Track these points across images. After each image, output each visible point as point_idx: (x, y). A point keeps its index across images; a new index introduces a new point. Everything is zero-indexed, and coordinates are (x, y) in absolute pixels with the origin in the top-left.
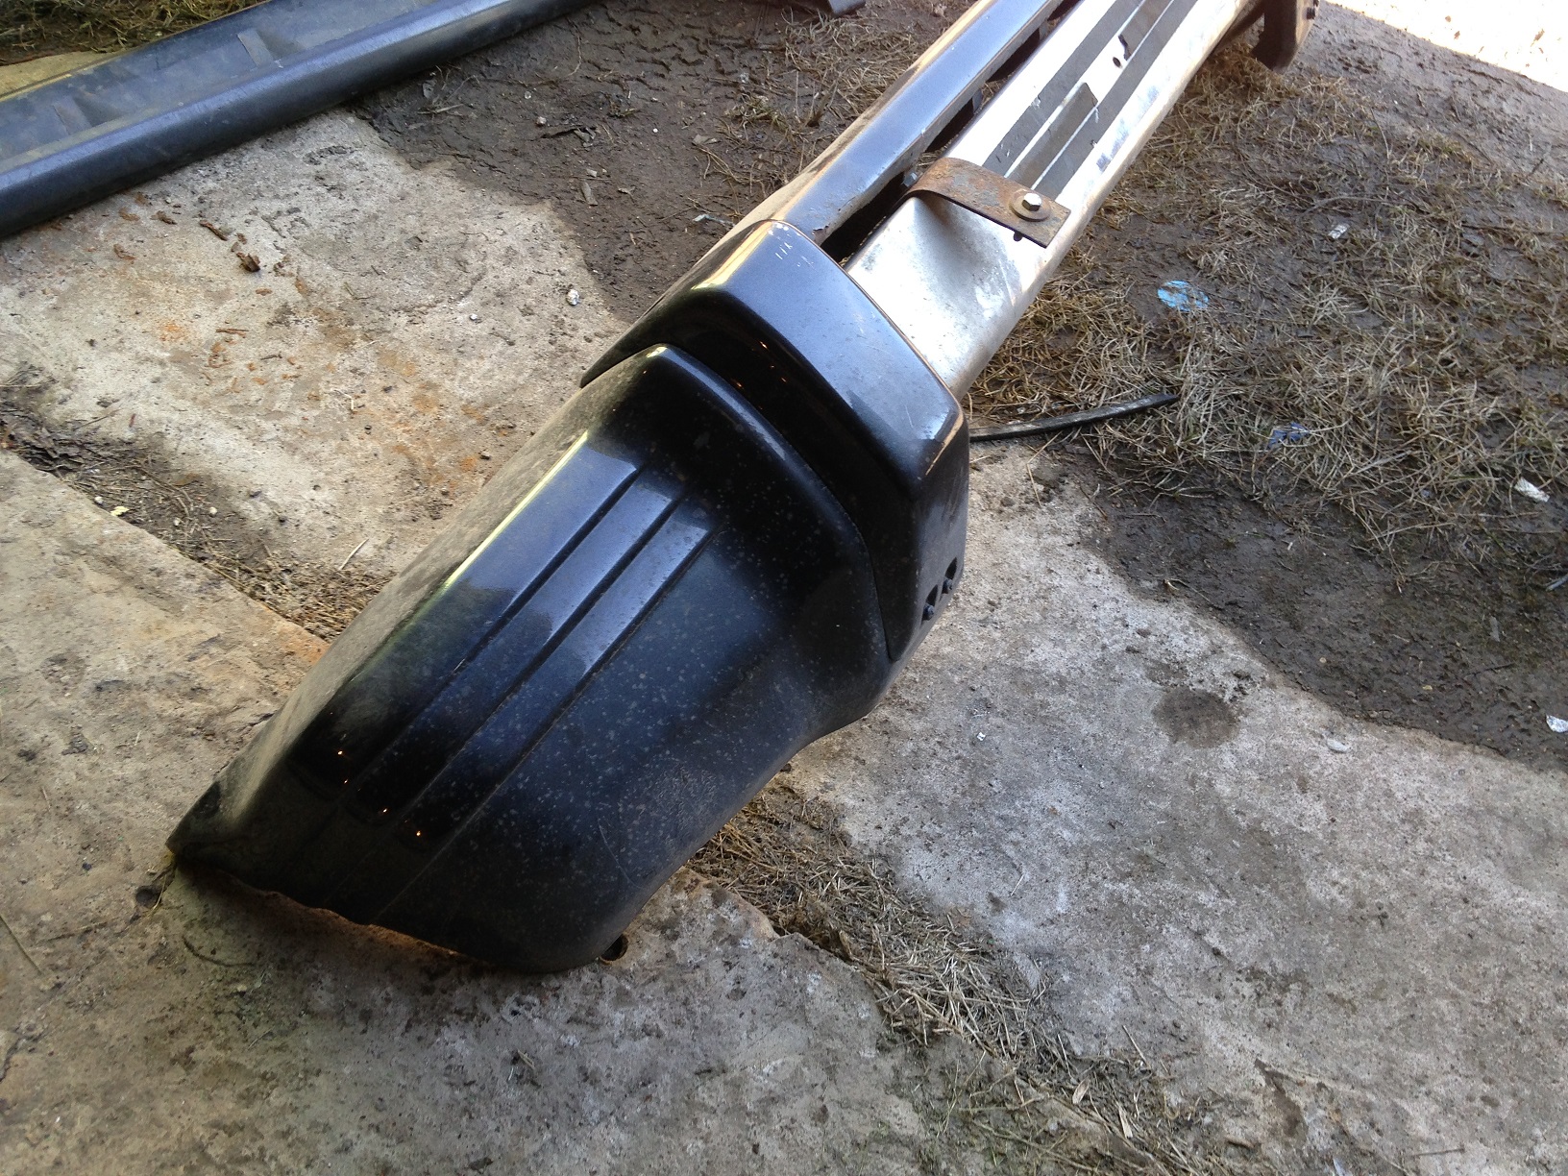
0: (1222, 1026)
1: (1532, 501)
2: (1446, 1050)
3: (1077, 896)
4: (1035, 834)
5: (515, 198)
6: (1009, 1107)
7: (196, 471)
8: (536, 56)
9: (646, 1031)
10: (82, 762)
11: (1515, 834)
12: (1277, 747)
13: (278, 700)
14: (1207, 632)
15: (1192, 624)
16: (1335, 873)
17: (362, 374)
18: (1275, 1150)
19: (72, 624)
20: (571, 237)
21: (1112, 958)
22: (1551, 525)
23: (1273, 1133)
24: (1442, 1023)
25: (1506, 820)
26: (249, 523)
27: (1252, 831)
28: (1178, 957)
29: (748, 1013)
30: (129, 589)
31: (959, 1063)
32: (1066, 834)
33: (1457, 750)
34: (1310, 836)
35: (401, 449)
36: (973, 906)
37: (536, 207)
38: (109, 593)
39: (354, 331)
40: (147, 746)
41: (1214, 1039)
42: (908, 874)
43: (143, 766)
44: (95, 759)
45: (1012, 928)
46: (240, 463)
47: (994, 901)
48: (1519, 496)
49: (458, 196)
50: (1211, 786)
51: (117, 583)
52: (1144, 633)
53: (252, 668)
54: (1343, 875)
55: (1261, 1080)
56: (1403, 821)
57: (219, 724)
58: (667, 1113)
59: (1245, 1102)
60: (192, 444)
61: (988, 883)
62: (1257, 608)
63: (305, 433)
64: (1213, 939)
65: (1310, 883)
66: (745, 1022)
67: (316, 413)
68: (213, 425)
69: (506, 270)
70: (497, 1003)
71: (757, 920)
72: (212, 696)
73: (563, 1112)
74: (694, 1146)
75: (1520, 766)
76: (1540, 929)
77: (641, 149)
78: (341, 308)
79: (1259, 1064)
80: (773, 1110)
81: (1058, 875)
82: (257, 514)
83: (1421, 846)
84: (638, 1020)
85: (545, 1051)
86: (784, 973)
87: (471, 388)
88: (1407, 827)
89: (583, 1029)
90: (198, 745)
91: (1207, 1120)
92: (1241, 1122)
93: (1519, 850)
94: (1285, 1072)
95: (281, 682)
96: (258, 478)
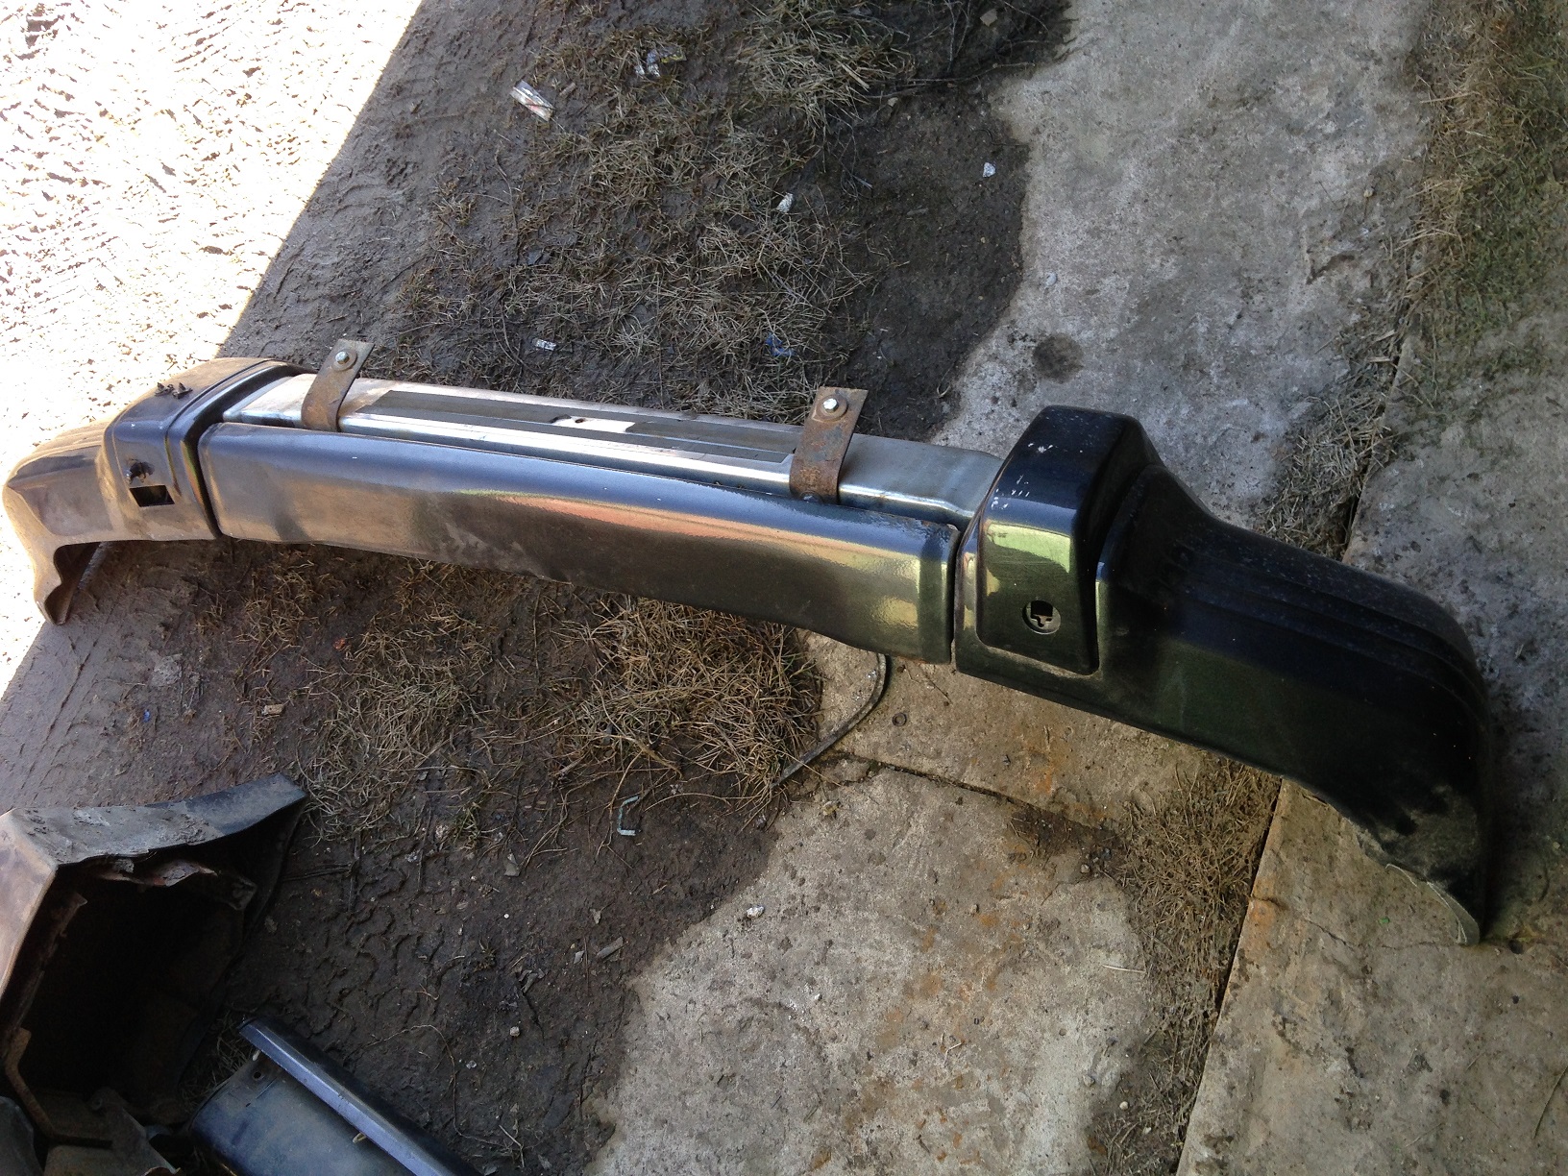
0: (1290, 306)
1: (794, 202)
2: (1256, 198)
3: (1230, 394)
4: (1192, 428)
5: (633, 1018)
6: (1417, 385)
7: (1083, 1143)
8: (406, 1079)
9: (1465, 590)
10: (1432, 1053)
11: (1082, 184)
12: (1065, 310)
13: (1315, 935)
14: (979, 365)
15: (975, 374)
16: (1153, 266)
17: (915, 1055)
18: (1367, 263)
19: (1310, 1133)
20: (673, 942)
21: (1269, 368)
22: (813, 191)
23: (1355, 266)
24: (1238, 202)
25: (1074, 189)
26: (1125, 1069)
27: (1139, 312)
28: (1252, 336)
29: (1425, 537)
30: (1255, 1109)
31: (1400, 416)
32: (1184, 411)
33: (1028, 219)
34: (1132, 283)
35: (990, 984)
36: (1266, 449)
37: (642, 992)
38: (1267, 1121)
39: (864, 1086)
40: (1396, 1012)
41: (1302, 308)
42: (1258, 492)
43: (1415, 1004)
44: (1424, 1045)
45: (1271, 423)
46: (1061, 1110)
47: (1256, 438)
48: (792, 209)
49: (644, 1071)
50: (1112, 340)
51: (1253, 1121)
52: (995, 400)
53: (1293, 970)
54: (1153, 262)
55: (1320, 279)
56: (1100, 238)
57: (1355, 968)
58: (1515, 560)
59: (1339, 285)
60: (1056, 1161)
61: (1244, 445)
62: (949, 340)
63: (1004, 1069)
64: (1232, 320)
65: (1167, 278)
66: (1432, 537)
67: (978, 1072)
68: (1028, 1153)
69: (739, 981)
70: (1491, 683)
71: (1356, 551)
72: (1332, 985)
73: (1542, 618)
74: (1527, 539)
75: (1029, 187)
76: (1150, 165)
77: (537, 922)
78: (838, 1112)
79: (1309, 282)
80: (1483, 504)
81: (1220, 409)
82: (1111, 1069)
83: (1114, 227)
84: (1460, 598)
85: (1507, 643)
86: (1388, 524)
87: (899, 952)
88: (1103, 235)
89: (1484, 627)
90: (1380, 974)
91: (1359, 300)
92: (1354, 283)
93: (1094, 182)
94: (1308, 271)
95: (1298, 941)
96: (1071, 1085)
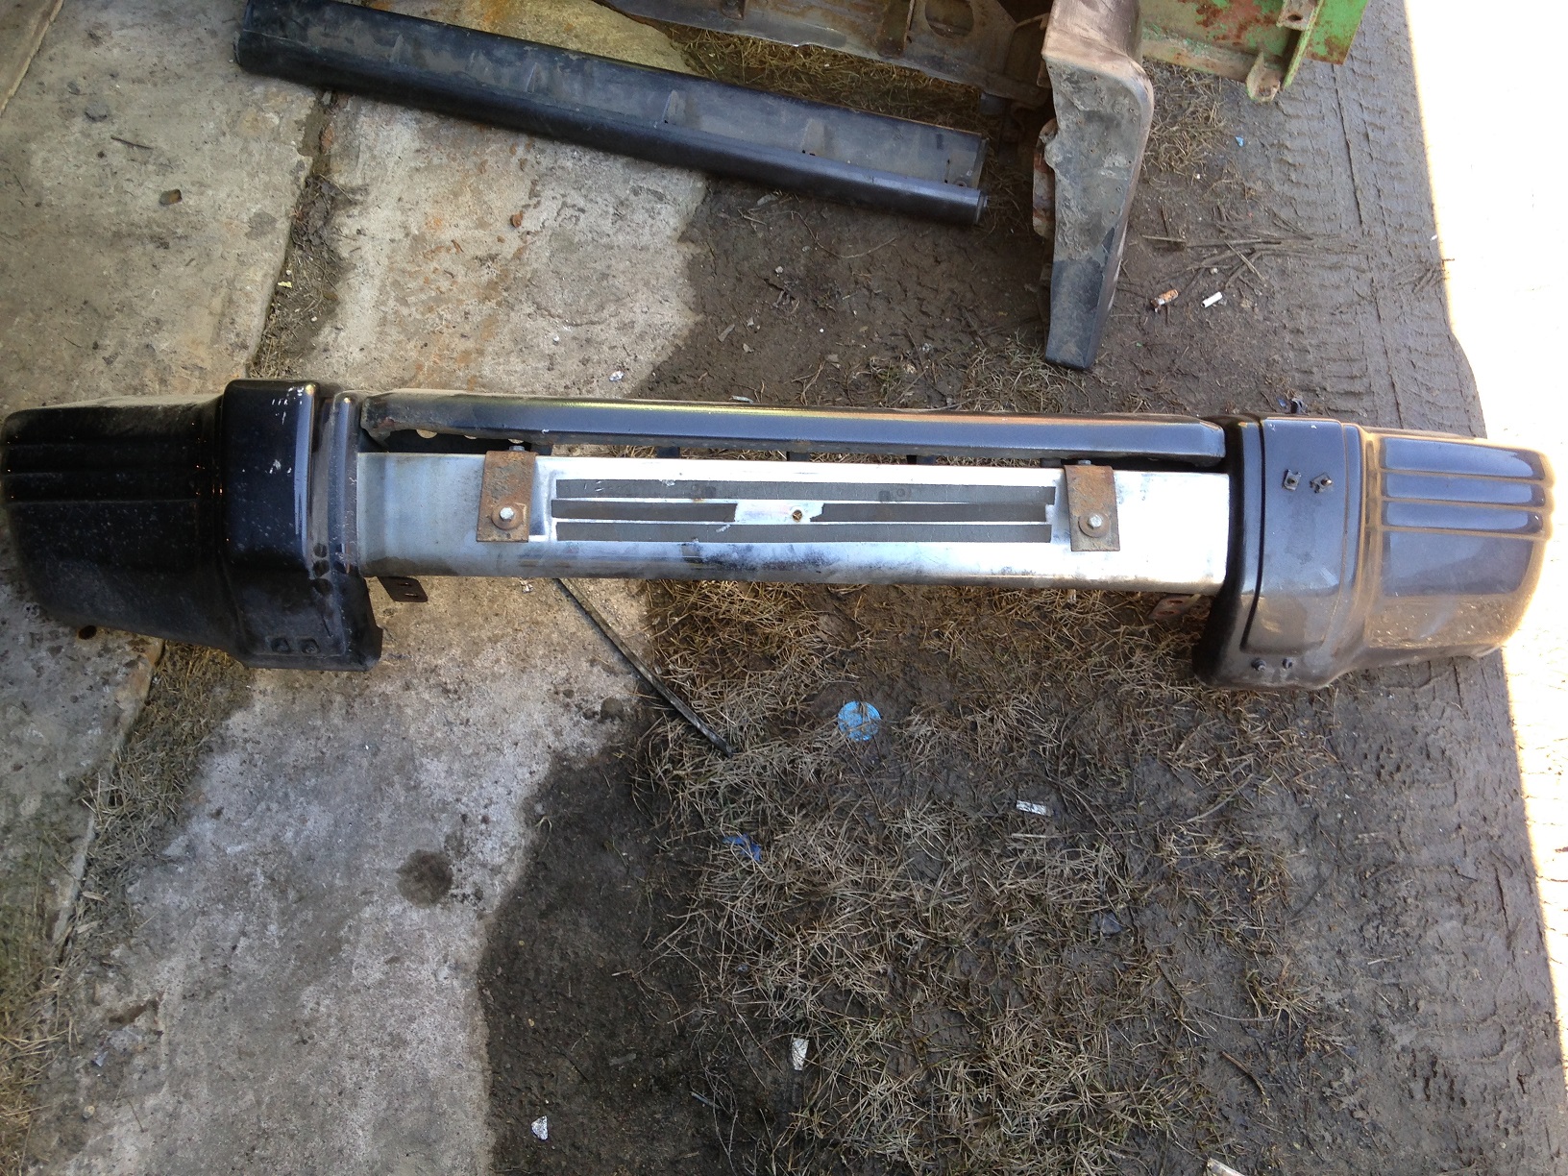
0: (182, 966)
1: (788, 1055)
2: (215, 1106)
3: (243, 857)
4: (282, 817)
5: (691, 299)
7: (340, 296)
8: (855, 229)
10: (102, 367)
11: (423, 1117)
12: (421, 936)
14: (510, 860)
15: (513, 849)
16: (327, 1002)
17: (467, 318)
18: (97, 1014)
19: (182, 312)
20: (677, 346)
21: (205, 890)
22: (769, 1079)
23: (109, 1011)
24: (235, 1100)
25: (430, 1108)
26: (315, 338)
27: (339, 941)
28: (222, 927)
29: (66, 709)
32: (289, 834)
33: (481, 1058)
34: (349, 976)
36: (209, 802)
37: (689, 313)
38: (210, 313)
39: (500, 295)
41: (172, 964)
42: (218, 759)
44: (106, 370)
45: (204, 828)
46: (357, 309)
47: (219, 813)
48: (788, 1048)
49: (669, 273)
50: (367, 904)
51: (217, 312)
52: (485, 820)
54: (328, 1007)
55: (148, 997)
56: (390, 1034)
59: (130, 993)
60: (357, 282)
61: (231, 804)
62: (549, 884)
63: (401, 322)
64: (243, 942)
65: (311, 988)
66: (60, 710)
67: (419, 317)
68: (376, 283)
69: (613, 332)
75: (486, 1107)
76: (340, 1151)
77: (795, 333)
78: (515, 278)
79: (160, 995)
80: (14, 744)
81: (254, 840)
82: (326, 335)
83: (375, 1052)
84: (45, 663)
86: (95, 716)
87: (493, 371)
88: (387, 1039)
89: (29, 642)
91: (111, 975)
92: (114, 992)
93: (408, 1123)
94: (161, 1010)
96: (351, 323)
